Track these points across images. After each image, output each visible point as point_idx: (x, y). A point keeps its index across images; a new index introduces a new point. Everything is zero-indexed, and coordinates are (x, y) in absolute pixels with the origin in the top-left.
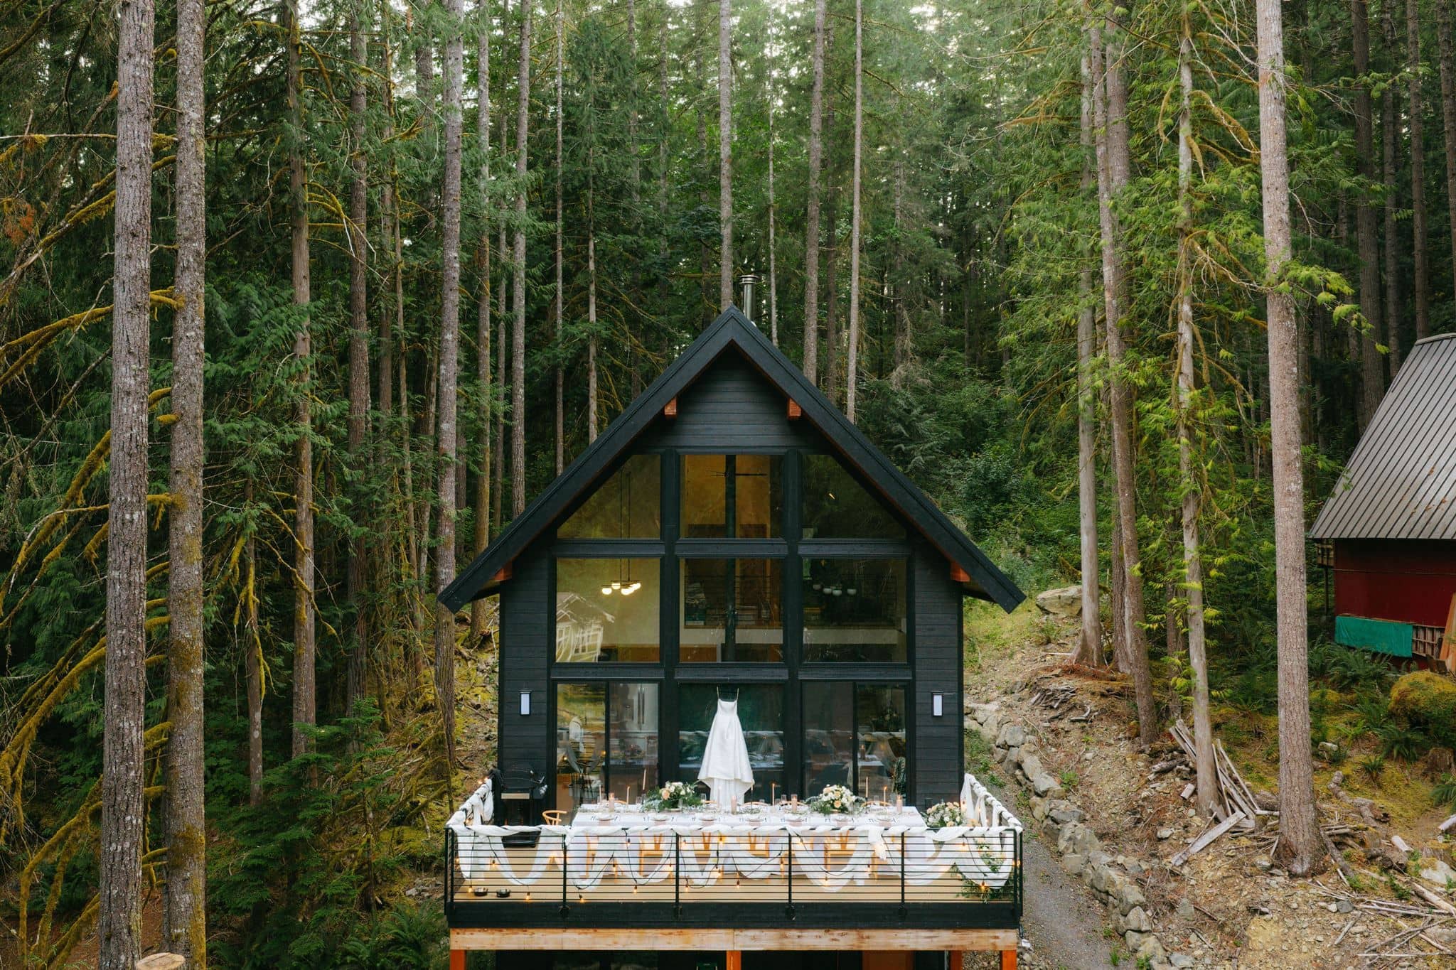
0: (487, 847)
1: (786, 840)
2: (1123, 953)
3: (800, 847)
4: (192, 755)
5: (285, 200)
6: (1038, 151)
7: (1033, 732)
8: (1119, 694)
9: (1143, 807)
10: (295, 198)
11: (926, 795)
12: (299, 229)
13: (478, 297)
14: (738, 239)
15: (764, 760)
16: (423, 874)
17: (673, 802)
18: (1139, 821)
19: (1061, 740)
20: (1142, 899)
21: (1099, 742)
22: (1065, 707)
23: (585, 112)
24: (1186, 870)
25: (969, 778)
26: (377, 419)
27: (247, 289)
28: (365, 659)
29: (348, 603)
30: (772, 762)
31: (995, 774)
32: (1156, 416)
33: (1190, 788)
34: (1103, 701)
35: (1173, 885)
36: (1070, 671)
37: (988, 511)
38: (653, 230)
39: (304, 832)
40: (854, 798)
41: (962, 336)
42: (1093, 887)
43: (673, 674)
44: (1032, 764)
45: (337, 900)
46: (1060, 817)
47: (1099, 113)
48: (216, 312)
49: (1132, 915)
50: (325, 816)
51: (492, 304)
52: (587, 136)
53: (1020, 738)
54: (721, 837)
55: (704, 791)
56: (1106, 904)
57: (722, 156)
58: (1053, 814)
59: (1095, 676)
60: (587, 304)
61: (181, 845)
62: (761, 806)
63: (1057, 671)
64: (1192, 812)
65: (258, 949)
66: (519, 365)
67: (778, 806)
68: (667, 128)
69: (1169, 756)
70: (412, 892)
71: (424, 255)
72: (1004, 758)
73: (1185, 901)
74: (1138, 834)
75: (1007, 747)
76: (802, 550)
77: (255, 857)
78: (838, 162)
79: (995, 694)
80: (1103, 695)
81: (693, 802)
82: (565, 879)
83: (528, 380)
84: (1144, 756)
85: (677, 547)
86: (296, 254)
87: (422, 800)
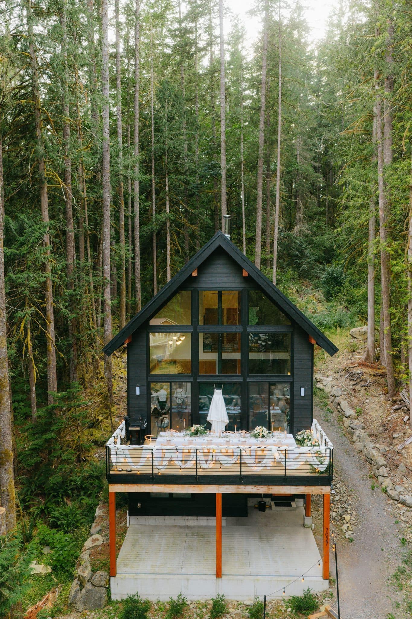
0: (122, 453)
1: (239, 452)
2: (376, 484)
3: (245, 454)
4: (6, 422)
5: (37, 176)
6: (354, 145)
7: (346, 390)
8: (381, 375)
9: (388, 424)
10: (41, 175)
11: (298, 427)
12: (43, 188)
13: (119, 208)
14: (229, 176)
15: (234, 410)
16: (101, 448)
17: (196, 433)
18: (386, 430)
19: (357, 394)
20: (385, 463)
21: (372, 395)
22: (359, 380)
23: (163, 123)
24: (403, 451)
25: (315, 421)
26: (78, 263)
27: (22, 216)
28: (76, 361)
29: (69, 339)
30: (236, 411)
31: (329, 408)
32: (397, 267)
33: (407, 417)
34: (374, 378)
35: (398, 457)
36: (362, 365)
37: (333, 289)
38: (193, 173)
39: (53, 435)
40: (268, 432)
41: (325, 210)
42: (366, 456)
43: (196, 379)
44: (344, 404)
45: (68, 461)
46: (354, 427)
47: (379, 133)
48: (10, 227)
49: (381, 470)
50: (61, 429)
51: (125, 210)
52: (164, 133)
53: (340, 393)
54: (214, 450)
55: (209, 426)
56: (371, 464)
57: (222, 140)
58: (352, 426)
59: (372, 367)
60: (165, 204)
61: (4, 456)
62: (230, 434)
63: (356, 365)
64: (407, 427)
65: (37, 479)
66: (137, 233)
67: (237, 434)
68: (198, 128)
69: (400, 403)
70: (97, 455)
71: (96, 192)
72: (334, 400)
73: (402, 464)
74: (386, 435)
75: (335, 396)
76: (249, 330)
77: (34, 444)
78: (271, 143)
79: (331, 373)
80: (374, 376)
81: (203, 433)
82: (153, 466)
83: (141, 237)
84: (390, 402)
85: (198, 329)
86: (42, 199)
87: (100, 418)
